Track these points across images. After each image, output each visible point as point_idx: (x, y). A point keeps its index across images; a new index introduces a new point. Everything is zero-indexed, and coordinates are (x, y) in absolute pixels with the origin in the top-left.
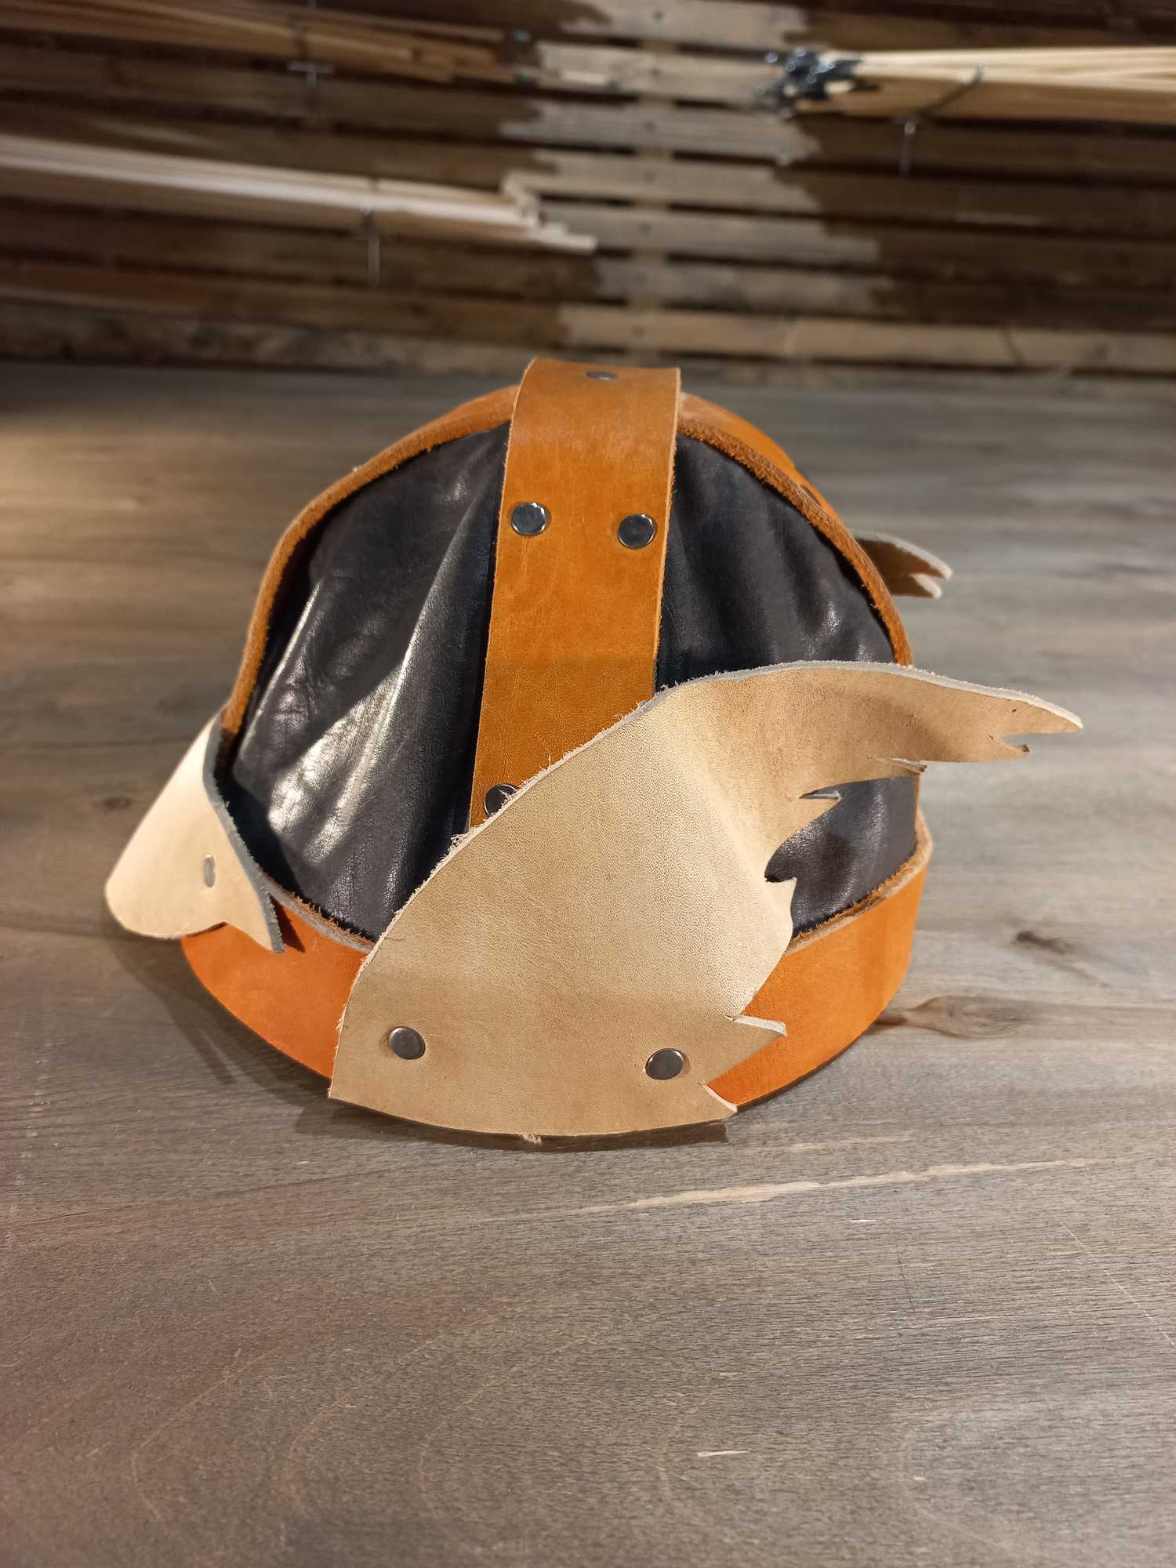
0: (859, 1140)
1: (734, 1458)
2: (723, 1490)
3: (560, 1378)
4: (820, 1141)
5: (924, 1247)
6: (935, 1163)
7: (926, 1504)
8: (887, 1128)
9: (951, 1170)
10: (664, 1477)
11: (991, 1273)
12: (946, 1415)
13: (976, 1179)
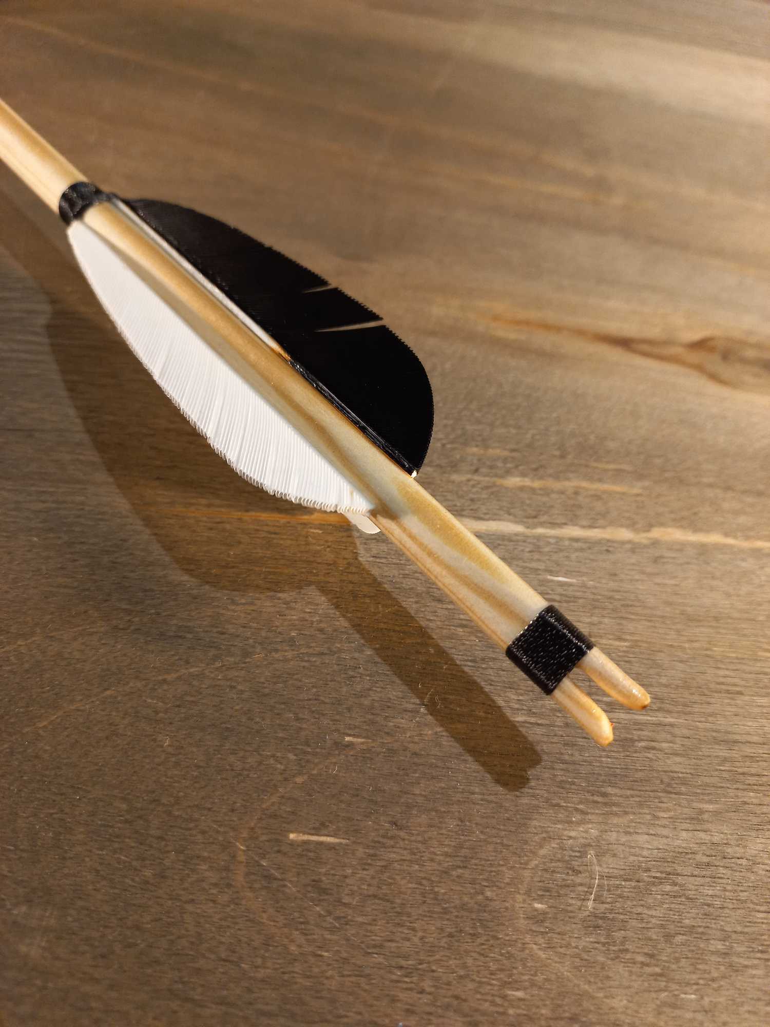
0: (584, 484)
1: (331, 847)
2: (306, 885)
3: (157, 713)
4: (541, 478)
5: (624, 622)
6: (662, 525)
7: (540, 940)
8: (618, 475)
9: (677, 535)
10: (242, 858)
11: (691, 667)
12: (594, 832)
13: (703, 550)
